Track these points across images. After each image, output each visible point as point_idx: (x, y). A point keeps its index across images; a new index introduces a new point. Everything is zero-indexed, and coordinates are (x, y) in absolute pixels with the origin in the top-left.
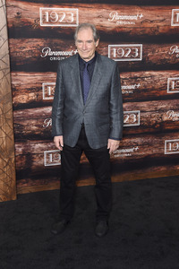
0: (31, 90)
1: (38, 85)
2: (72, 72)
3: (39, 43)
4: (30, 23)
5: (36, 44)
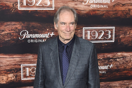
0: (10, 71)
1: (16, 66)
2: (51, 54)
3: (17, 26)
4: (8, 7)
5: (14, 27)
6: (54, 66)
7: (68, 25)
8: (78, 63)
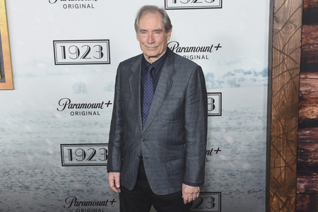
6: (133, 98)
7: (150, 33)
8: (167, 94)
